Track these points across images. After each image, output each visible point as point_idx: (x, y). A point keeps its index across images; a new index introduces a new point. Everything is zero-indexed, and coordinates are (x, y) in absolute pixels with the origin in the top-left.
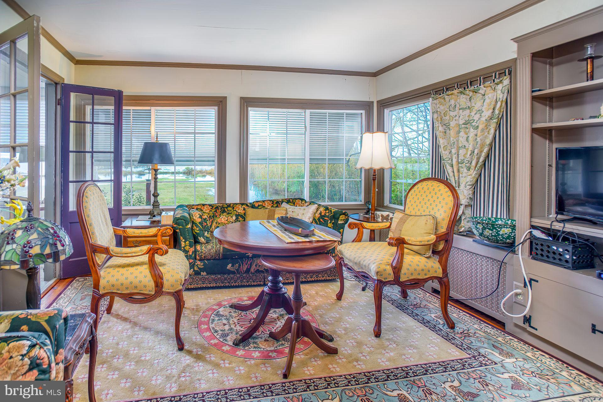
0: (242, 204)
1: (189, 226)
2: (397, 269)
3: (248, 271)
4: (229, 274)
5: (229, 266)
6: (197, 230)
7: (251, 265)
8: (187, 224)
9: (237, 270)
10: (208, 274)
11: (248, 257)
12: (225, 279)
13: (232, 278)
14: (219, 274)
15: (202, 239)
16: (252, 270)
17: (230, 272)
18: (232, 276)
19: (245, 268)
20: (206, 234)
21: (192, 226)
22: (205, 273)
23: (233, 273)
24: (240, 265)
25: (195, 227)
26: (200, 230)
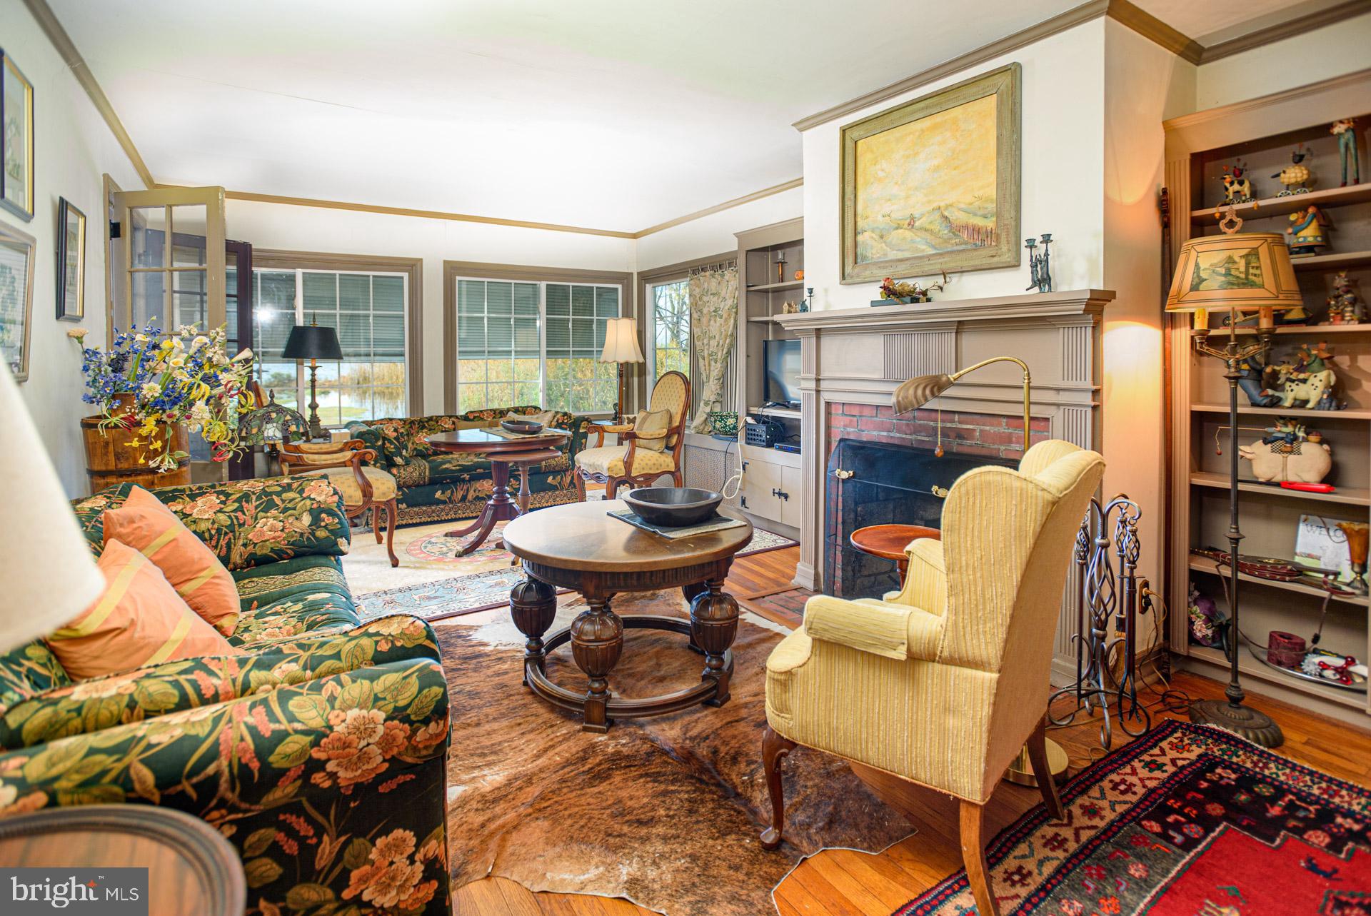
0: (450, 417)
1: (380, 443)
2: (628, 464)
3: (464, 498)
4: (438, 504)
5: (438, 495)
6: (391, 448)
7: (468, 490)
8: (377, 441)
9: (449, 499)
10: (408, 507)
11: (464, 480)
12: (433, 512)
13: (442, 510)
14: (423, 505)
15: (398, 460)
16: (470, 497)
17: (439, 502)
18: (442, 507)
19: (460, 495)
20: (404, 452)
21: (384, 444)
22: (404, 505)
23: (444, 502)
24: (452, 492)
25: (388, 445)
26: (396, 447)
